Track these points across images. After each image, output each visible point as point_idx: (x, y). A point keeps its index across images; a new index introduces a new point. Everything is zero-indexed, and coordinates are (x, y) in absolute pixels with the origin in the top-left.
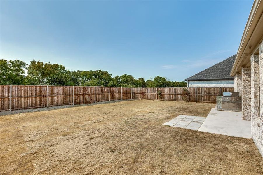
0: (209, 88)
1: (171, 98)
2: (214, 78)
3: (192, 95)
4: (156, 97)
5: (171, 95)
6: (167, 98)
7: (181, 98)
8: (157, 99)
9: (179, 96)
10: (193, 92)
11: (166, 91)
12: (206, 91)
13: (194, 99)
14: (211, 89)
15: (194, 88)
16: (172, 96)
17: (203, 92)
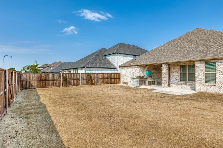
0: (103, 74)
1: (76, 83)
2: (101, 67)
3: (93, 79)
4: (60, 84)
5: (76, 81)
6: (72, 84)
7: (86, 83)
8: (62, 85)
9: (83, 81)
10: (94, 77)
11: (72, 76)
12: (102, 76)
13: (95, 82)
14: (105, 74)
15: (95, 73)
16: (78, 82)
17: (100, 77)
